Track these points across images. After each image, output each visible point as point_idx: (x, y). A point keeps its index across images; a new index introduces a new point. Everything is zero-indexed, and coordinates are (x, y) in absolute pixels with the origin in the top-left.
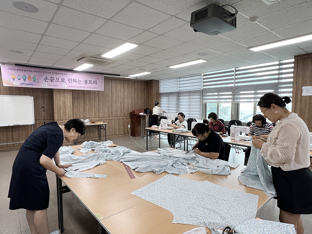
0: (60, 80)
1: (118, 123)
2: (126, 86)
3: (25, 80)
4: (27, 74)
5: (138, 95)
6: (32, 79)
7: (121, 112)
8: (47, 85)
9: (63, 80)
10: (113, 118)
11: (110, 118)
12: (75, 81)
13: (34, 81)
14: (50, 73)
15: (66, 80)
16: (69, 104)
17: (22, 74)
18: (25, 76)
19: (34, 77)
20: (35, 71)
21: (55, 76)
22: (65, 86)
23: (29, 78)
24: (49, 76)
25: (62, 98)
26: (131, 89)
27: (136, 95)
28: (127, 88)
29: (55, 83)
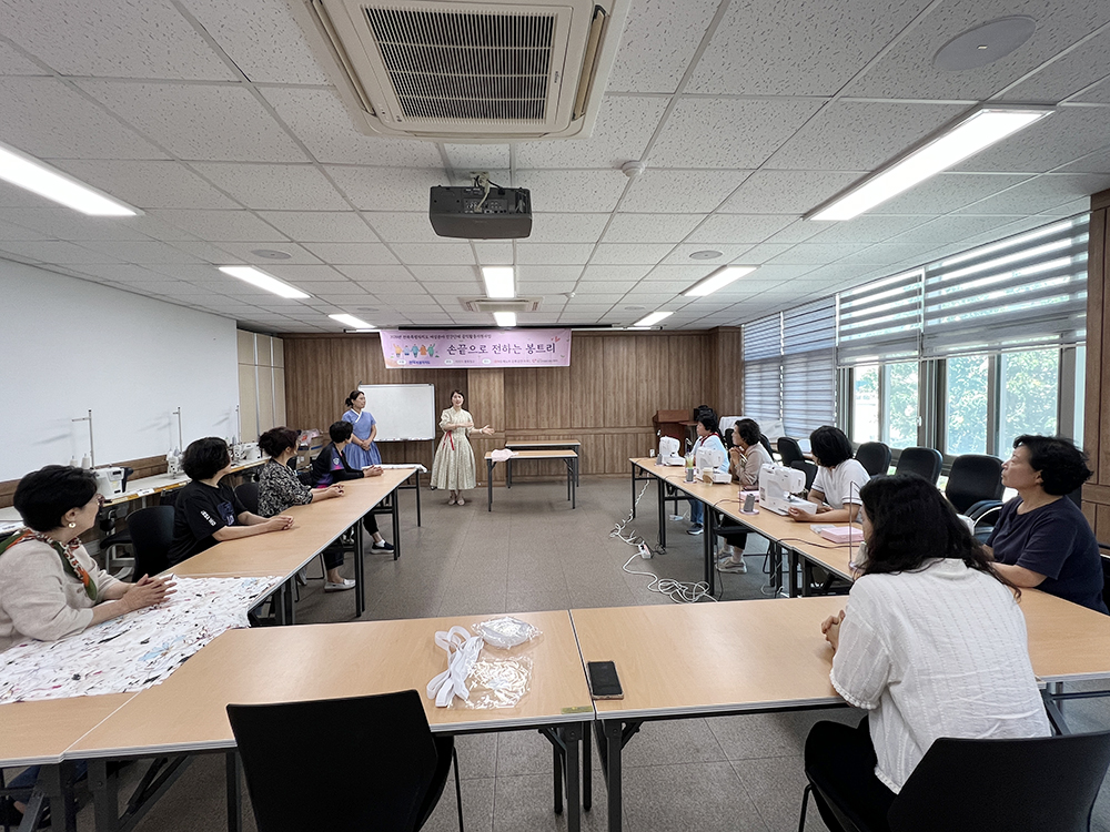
0: (478, 349)
1: (620, 445)
2: (643, 349)
3: (415, 355)
4: (419, 343)
5: (679, 370)
6: (427, 353)
7: (629, 415)
8: (452, 362)
9: (483, 349)
10: (608, 430)
11: (599, 431)
12: (507, 349)
13: (431, 355)
14: (458, 337)
15: (489, 348)
17: (410, 343)
18: (416, 347)
19: (431, 347)
20: (432, 338)
21: (468, 343)
22: (487, 363)
23: (423, 350)
24: (456, 343)
25: (484, 388)
26: (658, 356)
27: (672, 371)
28: (647, 355)
29: (467, 356)
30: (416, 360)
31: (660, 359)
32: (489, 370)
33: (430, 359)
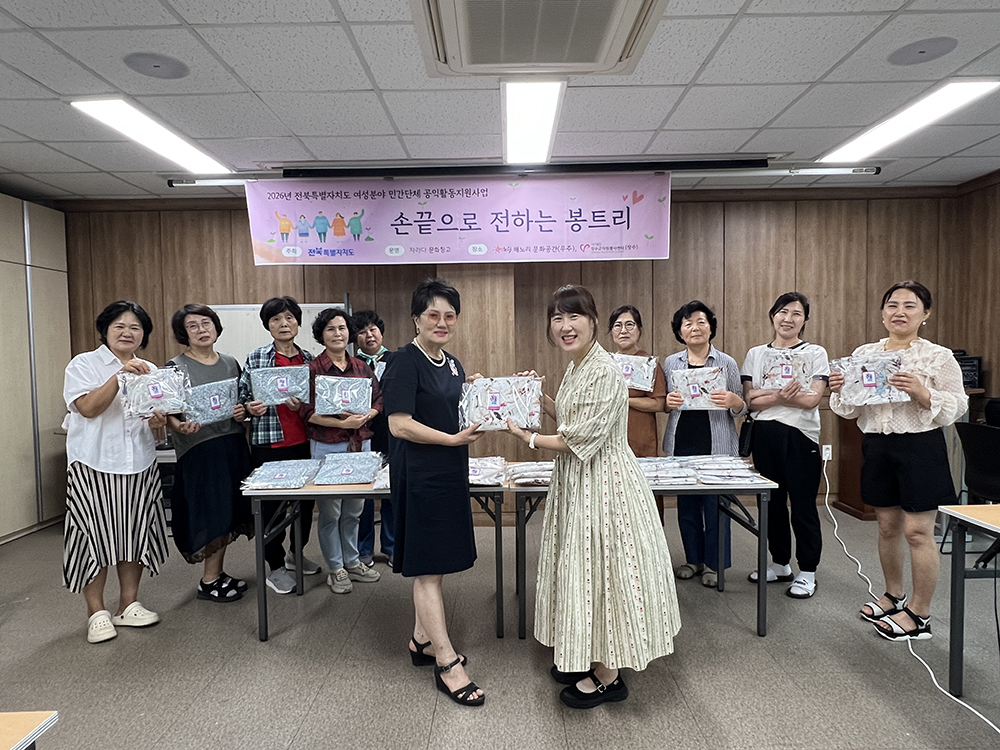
2: (810, 229)
3: (322, 234)
4: (330, 209)
6: (347, 230)
8: (402, 250)
9: (468, 223)
12: (522, 219)
13: (357, 236)
14: (418, 194)
15: (484, 220)
16: (501, 333)
17: (310, 210)
18: (324, 218)
19: (356, 219)
20: (359, 195)
21: (438, 206)
23: (339, 225)
24: (411, 208)
26: (843, 245)
28: (819, 242)
29: (435, 238)
30: (324, 246)
31: (848, 251)
32: (482, 270)
33: (353, 245)
